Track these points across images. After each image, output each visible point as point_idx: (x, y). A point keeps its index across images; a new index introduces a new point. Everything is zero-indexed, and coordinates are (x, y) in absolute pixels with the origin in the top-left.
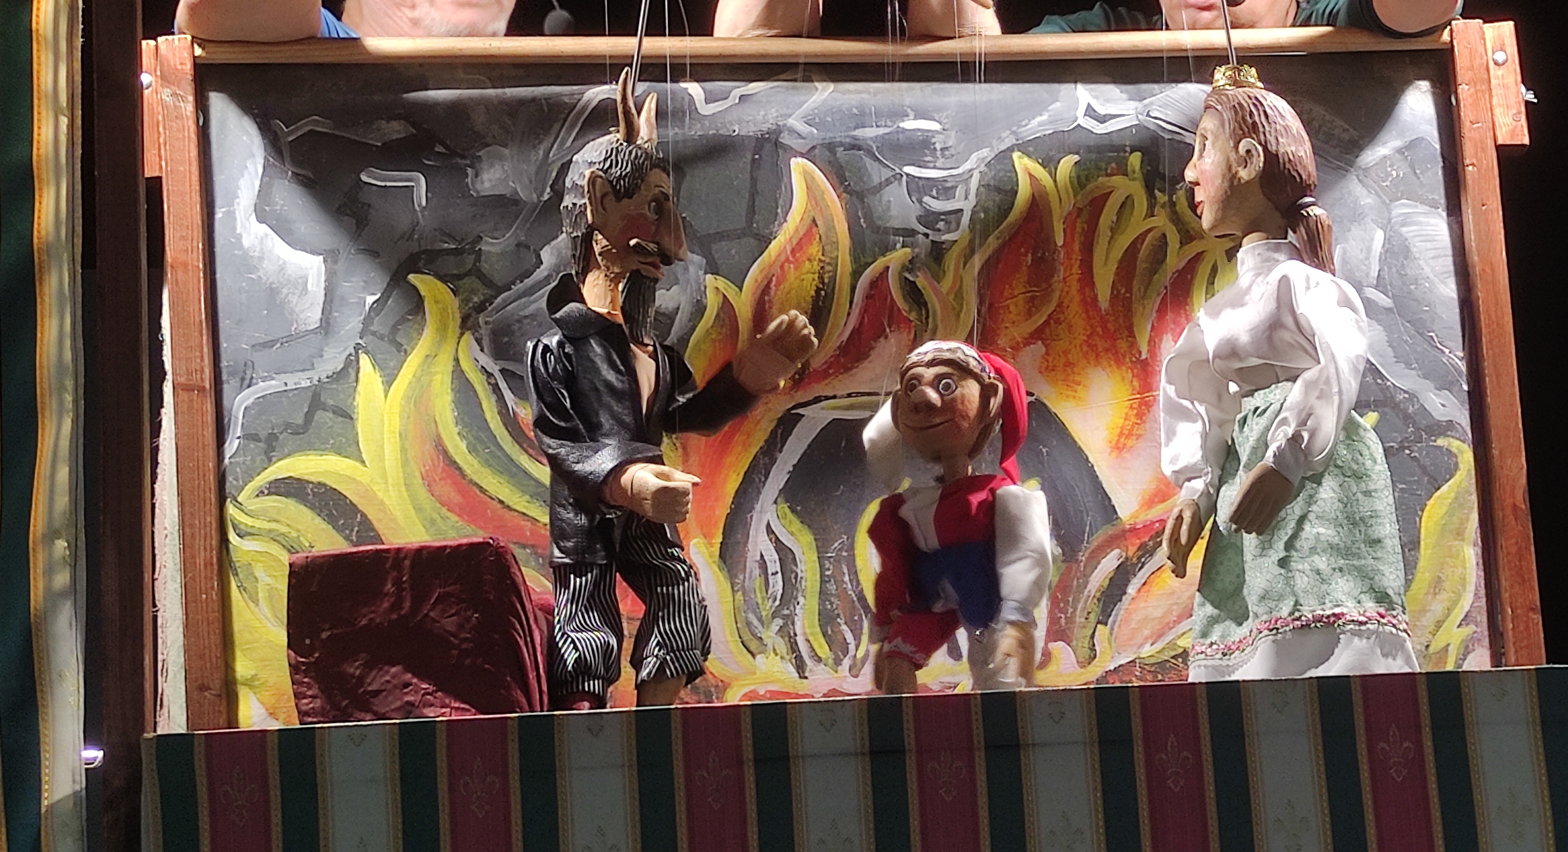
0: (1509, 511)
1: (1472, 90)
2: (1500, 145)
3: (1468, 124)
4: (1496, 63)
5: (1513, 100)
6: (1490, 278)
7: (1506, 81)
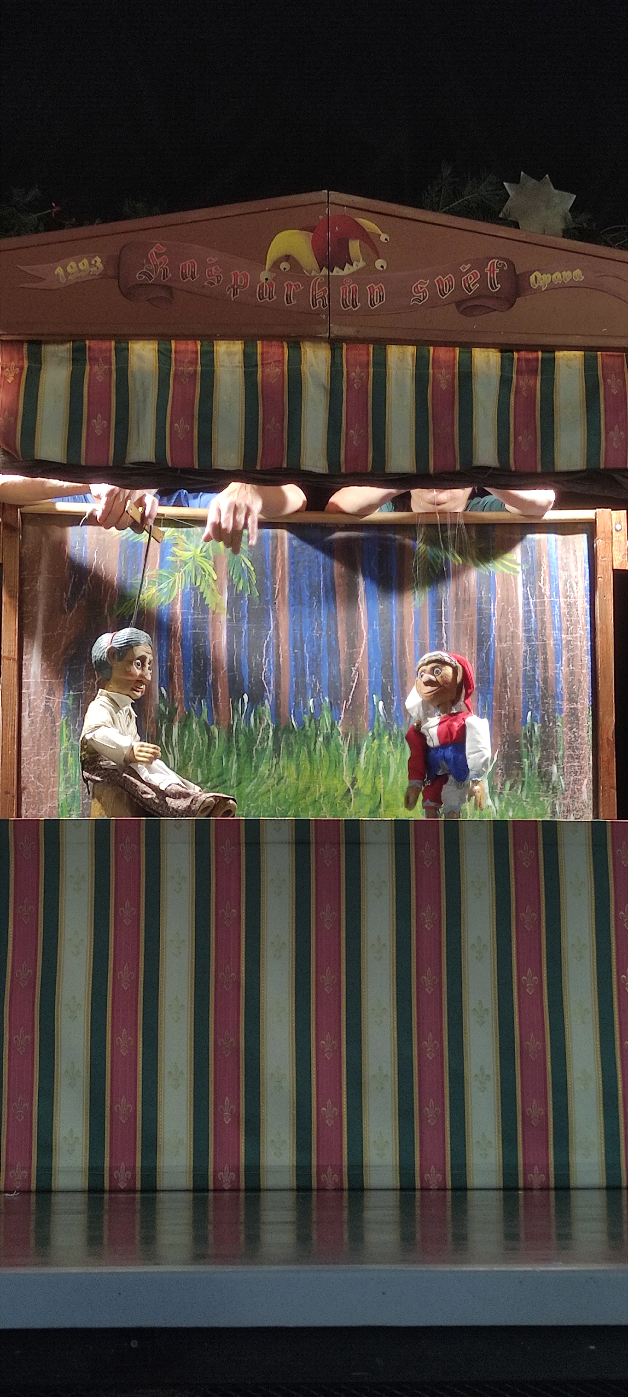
0: (605, 741)
1: (604, 542)
2: (616, 570)
3: (600, 558)
4: (616, 530)
5: (623, 548)
6: (605, 631)
7: (620, 539)
